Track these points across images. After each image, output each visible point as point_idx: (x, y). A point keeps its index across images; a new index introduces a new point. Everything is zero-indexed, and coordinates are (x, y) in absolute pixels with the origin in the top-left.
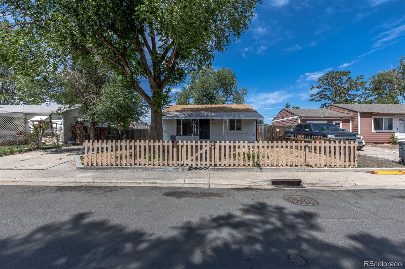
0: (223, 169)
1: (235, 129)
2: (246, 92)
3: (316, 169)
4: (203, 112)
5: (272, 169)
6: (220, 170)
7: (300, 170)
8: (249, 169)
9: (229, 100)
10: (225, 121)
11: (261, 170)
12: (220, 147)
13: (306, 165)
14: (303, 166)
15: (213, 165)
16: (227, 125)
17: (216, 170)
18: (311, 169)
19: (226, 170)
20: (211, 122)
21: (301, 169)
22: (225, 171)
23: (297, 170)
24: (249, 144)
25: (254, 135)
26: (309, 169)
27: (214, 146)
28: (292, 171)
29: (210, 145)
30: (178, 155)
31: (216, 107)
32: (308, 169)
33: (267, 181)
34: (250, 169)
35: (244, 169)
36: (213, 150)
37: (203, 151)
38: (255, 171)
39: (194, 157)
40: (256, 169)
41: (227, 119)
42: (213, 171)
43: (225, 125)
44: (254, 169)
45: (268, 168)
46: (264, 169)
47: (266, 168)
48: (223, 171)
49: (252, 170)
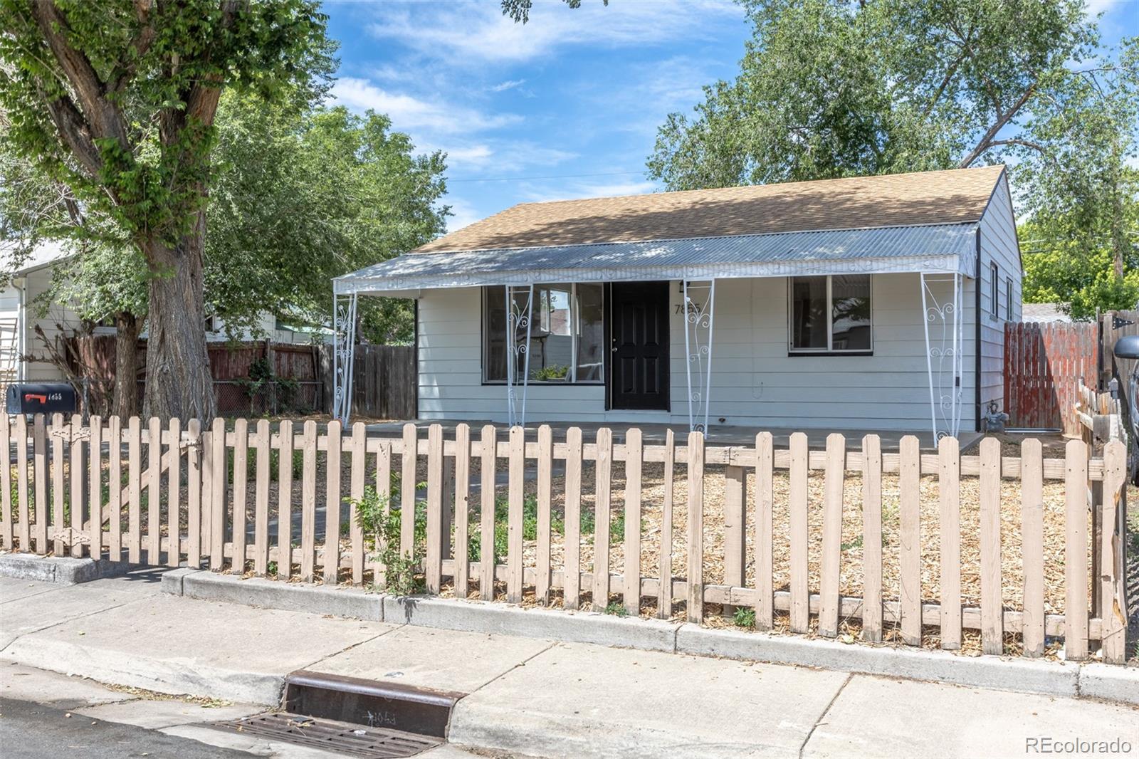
0: (219, 585)
3: (758, 644)
5: (472, 612)
6: (206, 592)
7: (645, 642)
8: (343, 600)
11: (408, 614)
13: (708, 608)
14: (695, 610)
15: (193, 560)
17: (189, 588)
18: (717, 641)
19: (232, 595)
20: (673, 299)
21: (650, 633)
22: (231, 600)
23: (622, 640)
26: (708, 638)
27: (200, 444)
28: (590, 637)
32: (698, 639)
34: (351, 599)
35: (319, 595)
37: (152, 479)
38: (379, 617)
39: (113, 511)
40: (380, 602)
41: (712, 279)
42: (173, 594)
43: (698, 320)
44: (372, 604)
45: (447, 607)
46: (424, 605)
47: (435, 606)
48: (221, 598)
49: (359, 612)
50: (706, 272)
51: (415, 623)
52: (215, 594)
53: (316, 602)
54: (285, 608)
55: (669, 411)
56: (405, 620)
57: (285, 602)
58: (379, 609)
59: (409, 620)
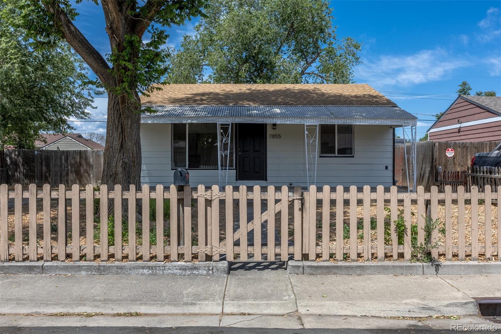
0: (327, 267)
1: (335, 153)
2: (358, 52)
4: (246, 103)
5: (469, 266)
6: (319, 271)
8: (401, 267)
9: (309, 74)
10: (311, 128)
11: (437, 270)
12: (319, 203)
15: (298, 256)
16: (315, 141)
17: (307, 270)
19: (336, 271)
20: (270, 131)
22: (335, 273)
24: (402, 196)
25: (387, 168)
27: (302, 200)
29: (291, 199)
30: (194, 228)
31: (280, 91)
33: (466, 303)
34: (406, 266)
35: (388, 266)
36: (297, 213)
37: (269, 216)
38: (421, 273)
39: (242, 234)
40: (422, 267)
41: (317, 124)
42: (297, 274)
43: (311, 141)
44: (418, 268)
45: (456, 265)
46: (445, 266)
47: (450, 265)
48: (328, 273)
49: (411, 272)
50: (315, 121)
51: (440, 273)
52: (325, 272)
53: (386, 270)
54: (369, 274)
55: (266, 180)
56: (435, 273)
57: (368, 272)
58: (421, 269)
59: (437, 273)
